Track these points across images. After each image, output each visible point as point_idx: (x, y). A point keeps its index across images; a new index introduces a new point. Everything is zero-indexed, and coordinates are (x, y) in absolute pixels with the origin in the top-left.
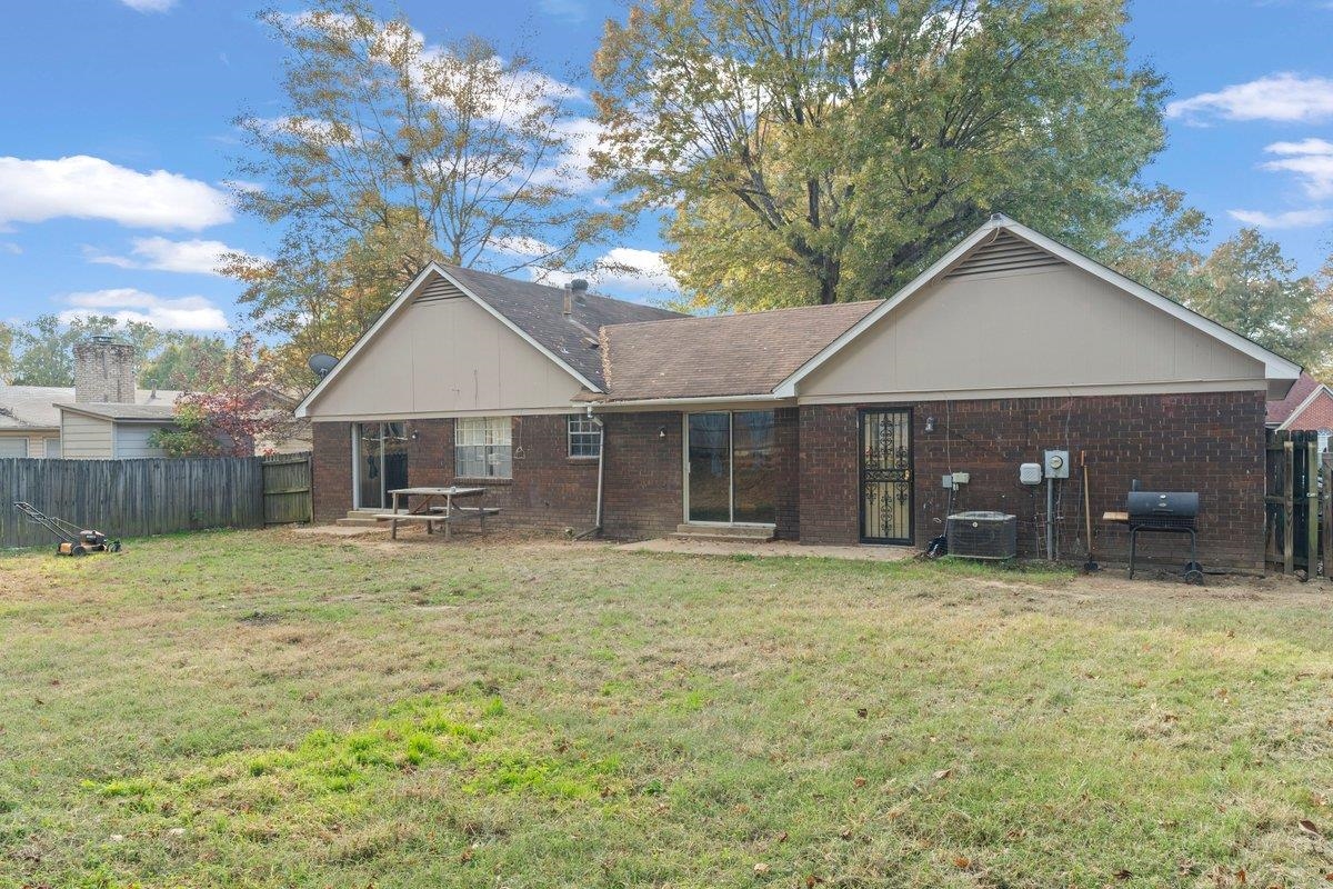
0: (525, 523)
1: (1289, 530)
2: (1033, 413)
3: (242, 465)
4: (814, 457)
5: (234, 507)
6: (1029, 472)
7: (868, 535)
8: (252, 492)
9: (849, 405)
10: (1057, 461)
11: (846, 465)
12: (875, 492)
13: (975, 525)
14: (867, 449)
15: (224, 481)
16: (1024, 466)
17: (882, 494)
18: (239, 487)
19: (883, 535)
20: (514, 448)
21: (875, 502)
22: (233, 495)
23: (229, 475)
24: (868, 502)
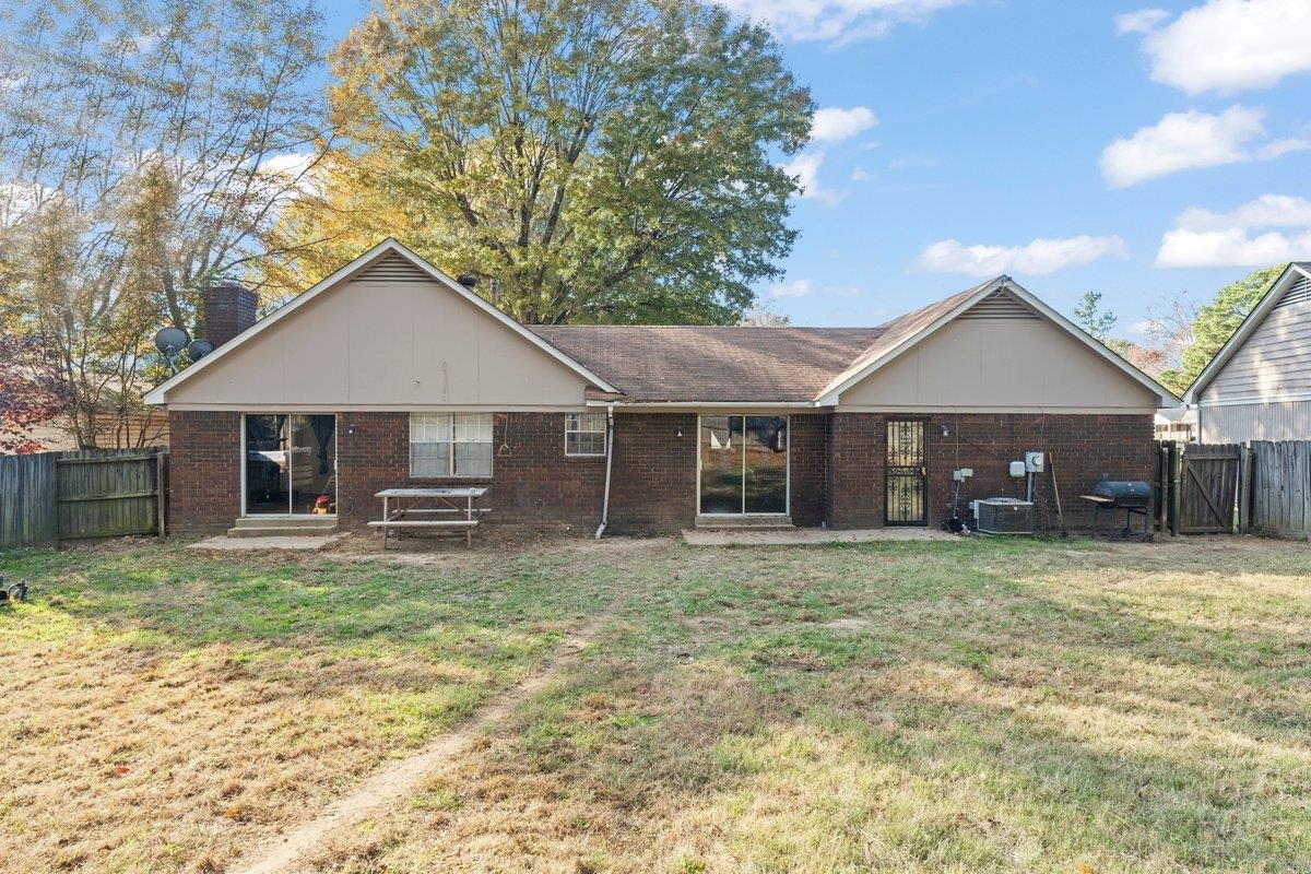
0: (508, 522)
1: (1165, 503)
2: (1016, 424)
3: (36, 463)
4: (848, 457)
5: (26, 521)
6: (1017, 469)
7: (890, 519)
8: (46, 499)
9: (877, 414)
10: (1037, 461)
11: (875, 463)
12: (896, 484)
13: (1016, 509)
14: (890, 450)
15: (16, 486)
16: (1014, 463)
17: (902, 486)
18: (32, 492)
19: (902, 519)
20: (496, 445)
21: (896, 493)
22: (26, 505)
23: (21, 477)
24: (890, 493)
